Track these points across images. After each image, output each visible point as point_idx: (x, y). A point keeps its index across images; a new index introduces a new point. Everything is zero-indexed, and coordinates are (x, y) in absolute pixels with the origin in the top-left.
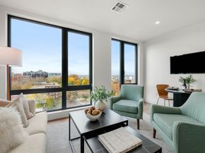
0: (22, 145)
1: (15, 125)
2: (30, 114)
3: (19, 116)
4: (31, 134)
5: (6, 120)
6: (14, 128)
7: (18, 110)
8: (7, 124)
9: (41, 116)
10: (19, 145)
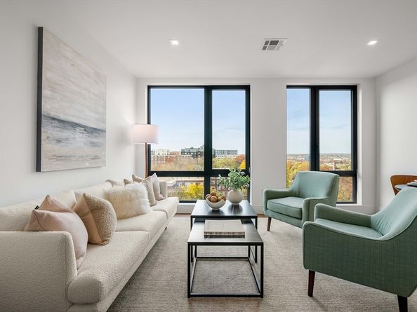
0: (145, 215)
1: (142, 197)
2: (161, 196)
3: (146, 192)
4: (154, 210)
5: (136, 192)
6: (141, 200)
7: (147, 186)
8: (137, 194)
9: (171, 202)
10: (143, 214)
